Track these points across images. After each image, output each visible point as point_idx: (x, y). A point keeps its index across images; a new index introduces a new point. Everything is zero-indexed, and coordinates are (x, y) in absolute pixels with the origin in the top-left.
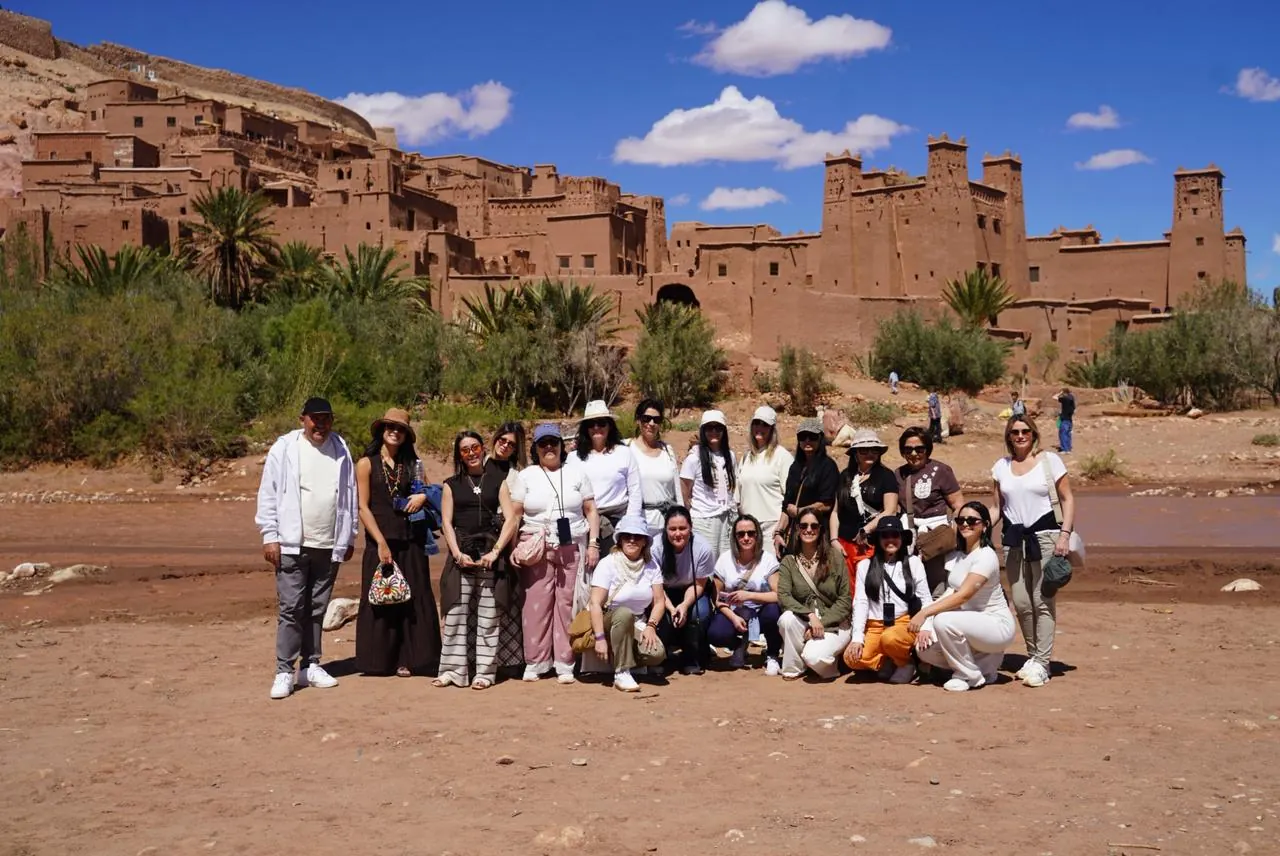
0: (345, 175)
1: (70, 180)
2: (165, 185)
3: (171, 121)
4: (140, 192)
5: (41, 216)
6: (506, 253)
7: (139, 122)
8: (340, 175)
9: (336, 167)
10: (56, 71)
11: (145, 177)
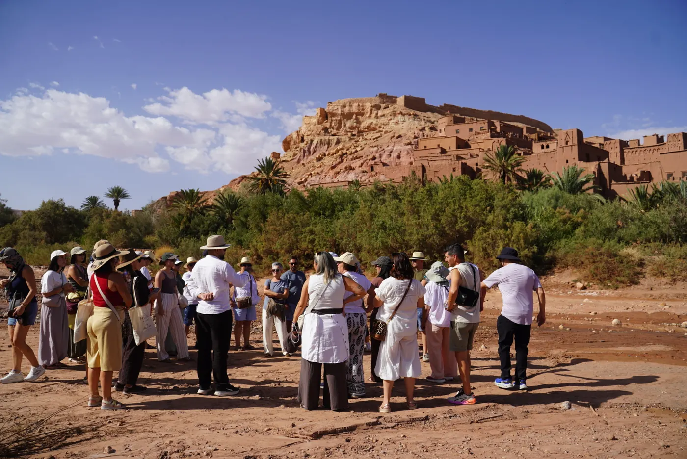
0: (545, 147)
1: (431, 155)
2: (469, 155)
3: (471, 130)
4: (459, 158)
5: (421, 168)
6: (636, 173)
7: (458, 132)
8: (543, 147)
9: (541, 143)
10: (427, 116)
11: (461, 152)
